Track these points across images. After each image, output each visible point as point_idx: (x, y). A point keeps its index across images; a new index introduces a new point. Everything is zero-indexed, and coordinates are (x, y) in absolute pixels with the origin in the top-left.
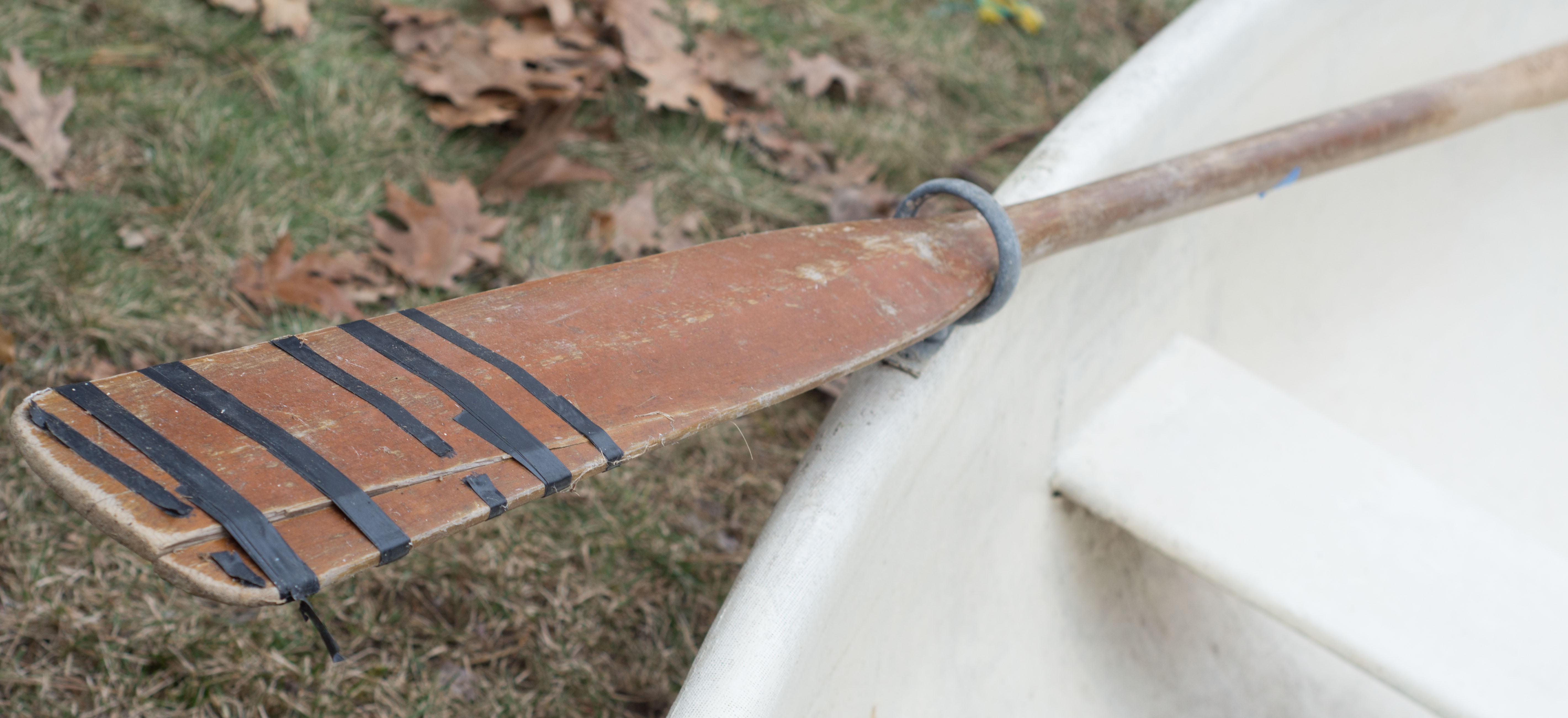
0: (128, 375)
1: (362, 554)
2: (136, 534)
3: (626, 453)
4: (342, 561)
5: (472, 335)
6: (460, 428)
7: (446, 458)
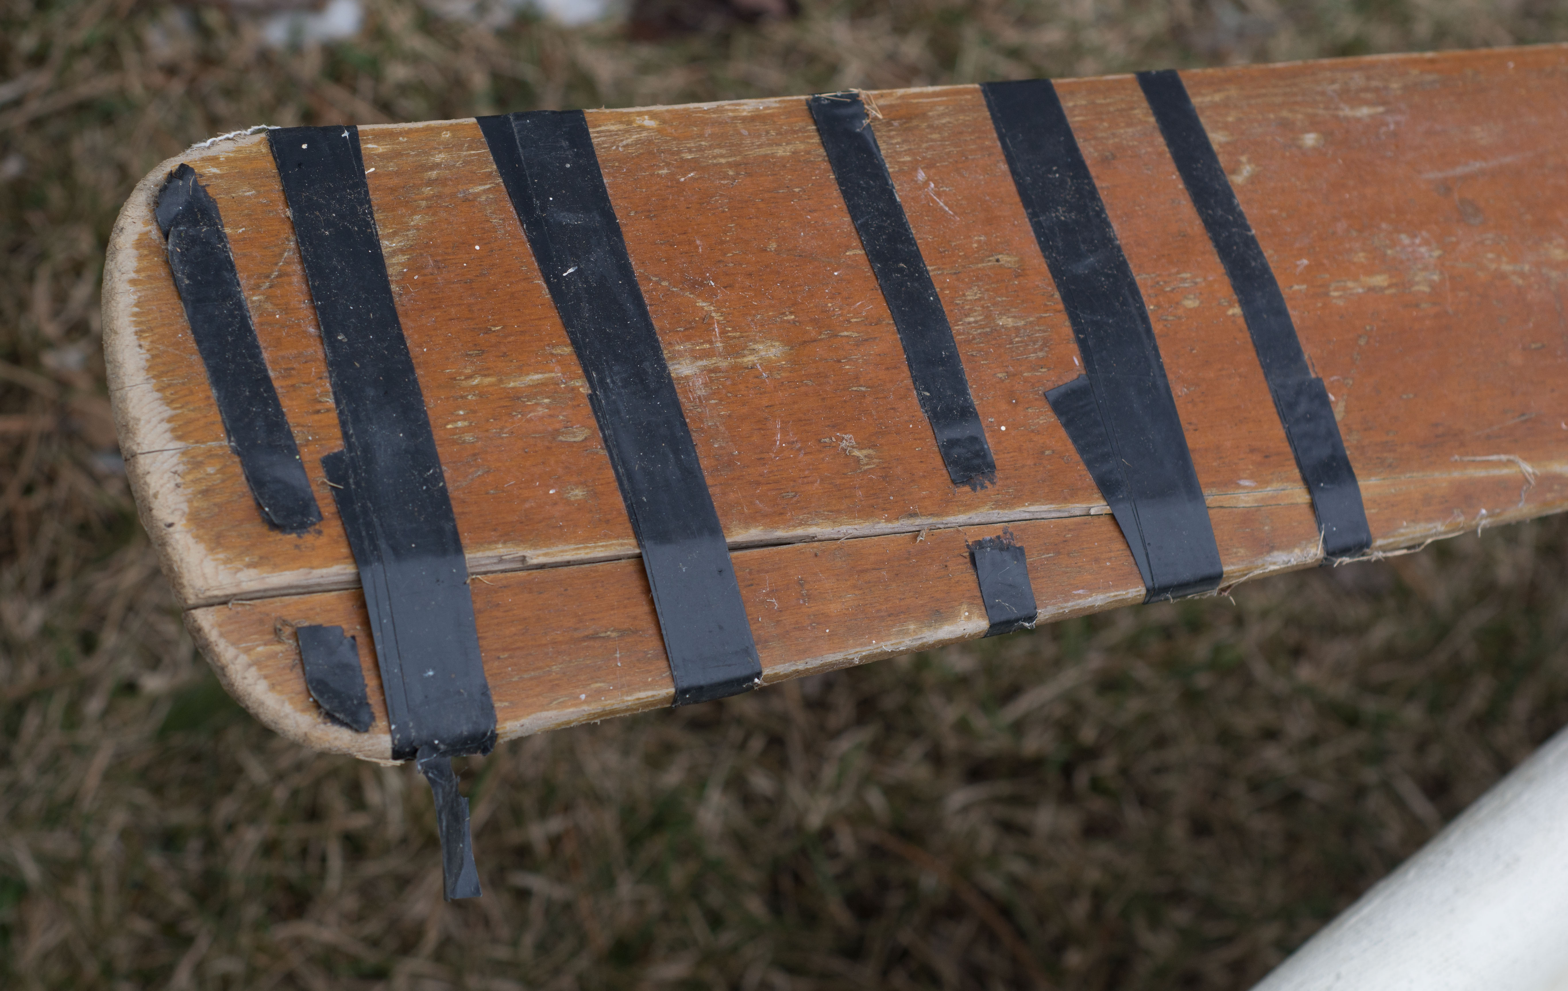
0: (446, 129)
1: (631, 688)
2: (169, 550)
3: (1379, 542)
4: (578, 698)
5: (1240, 178)
6: (1046, 418)
7: (967, 488)
